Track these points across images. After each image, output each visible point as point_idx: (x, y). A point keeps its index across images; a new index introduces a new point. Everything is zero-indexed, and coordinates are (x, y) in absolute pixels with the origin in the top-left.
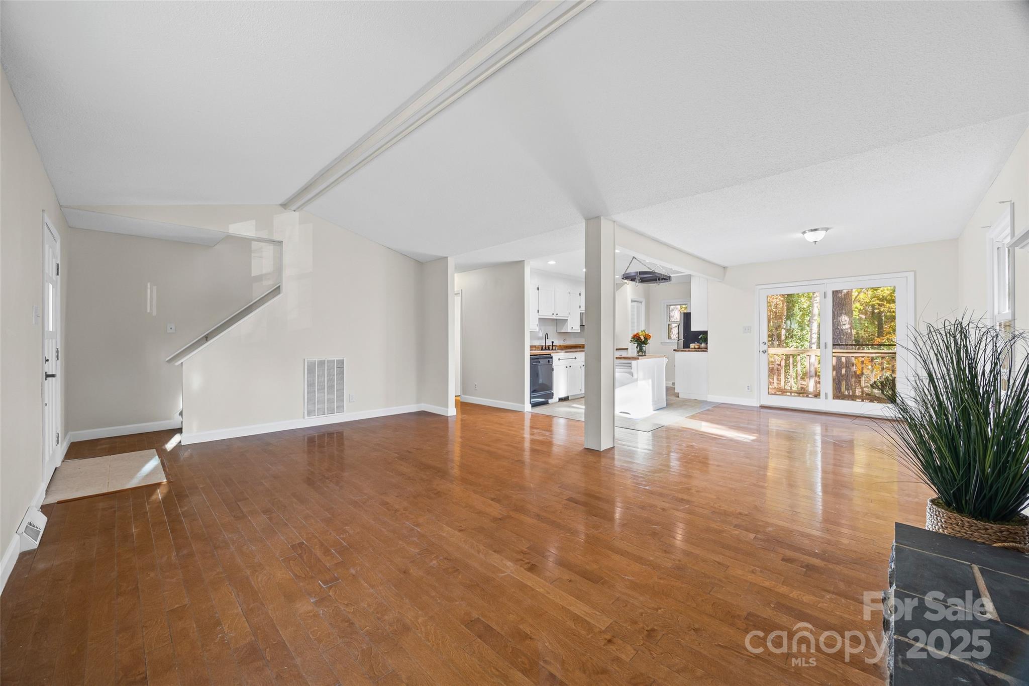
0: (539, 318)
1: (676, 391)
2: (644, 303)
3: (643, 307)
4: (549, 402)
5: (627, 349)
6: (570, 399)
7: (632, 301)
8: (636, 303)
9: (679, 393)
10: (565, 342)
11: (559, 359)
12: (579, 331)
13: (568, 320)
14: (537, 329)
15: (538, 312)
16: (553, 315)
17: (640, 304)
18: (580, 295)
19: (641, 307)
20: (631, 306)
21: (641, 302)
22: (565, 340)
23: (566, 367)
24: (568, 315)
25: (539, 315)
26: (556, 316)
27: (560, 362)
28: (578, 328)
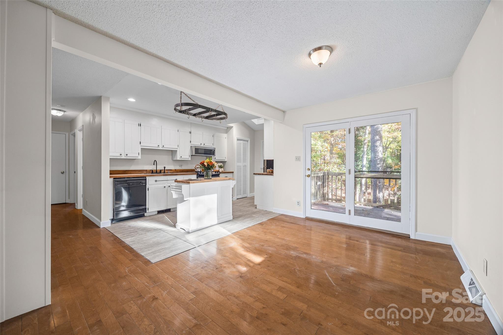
0: (141, 149)
1: (255, 204)
2: (249, 141)
3: (249, 144)
4: (145, 215)
5: (233, 172)
6: (171, 210)
7: (238, 140)
9: (256, 205)
10: (181, 167)
11: (156, 181)
12: (190, 159)
13: (178, 151)
14: (140, 157)
15: (140, 144)
16: (158, 147)
17: (246, 142)
18: (191, 133)
19: (247, 144)
20: (237, 143)
21: (248, 141)
22: (181, 166)
23: (165, 187)
24: (177, 148)
25: (141, 146)
26: (163, 147)
27: (157, 183)
28: (188, 157)
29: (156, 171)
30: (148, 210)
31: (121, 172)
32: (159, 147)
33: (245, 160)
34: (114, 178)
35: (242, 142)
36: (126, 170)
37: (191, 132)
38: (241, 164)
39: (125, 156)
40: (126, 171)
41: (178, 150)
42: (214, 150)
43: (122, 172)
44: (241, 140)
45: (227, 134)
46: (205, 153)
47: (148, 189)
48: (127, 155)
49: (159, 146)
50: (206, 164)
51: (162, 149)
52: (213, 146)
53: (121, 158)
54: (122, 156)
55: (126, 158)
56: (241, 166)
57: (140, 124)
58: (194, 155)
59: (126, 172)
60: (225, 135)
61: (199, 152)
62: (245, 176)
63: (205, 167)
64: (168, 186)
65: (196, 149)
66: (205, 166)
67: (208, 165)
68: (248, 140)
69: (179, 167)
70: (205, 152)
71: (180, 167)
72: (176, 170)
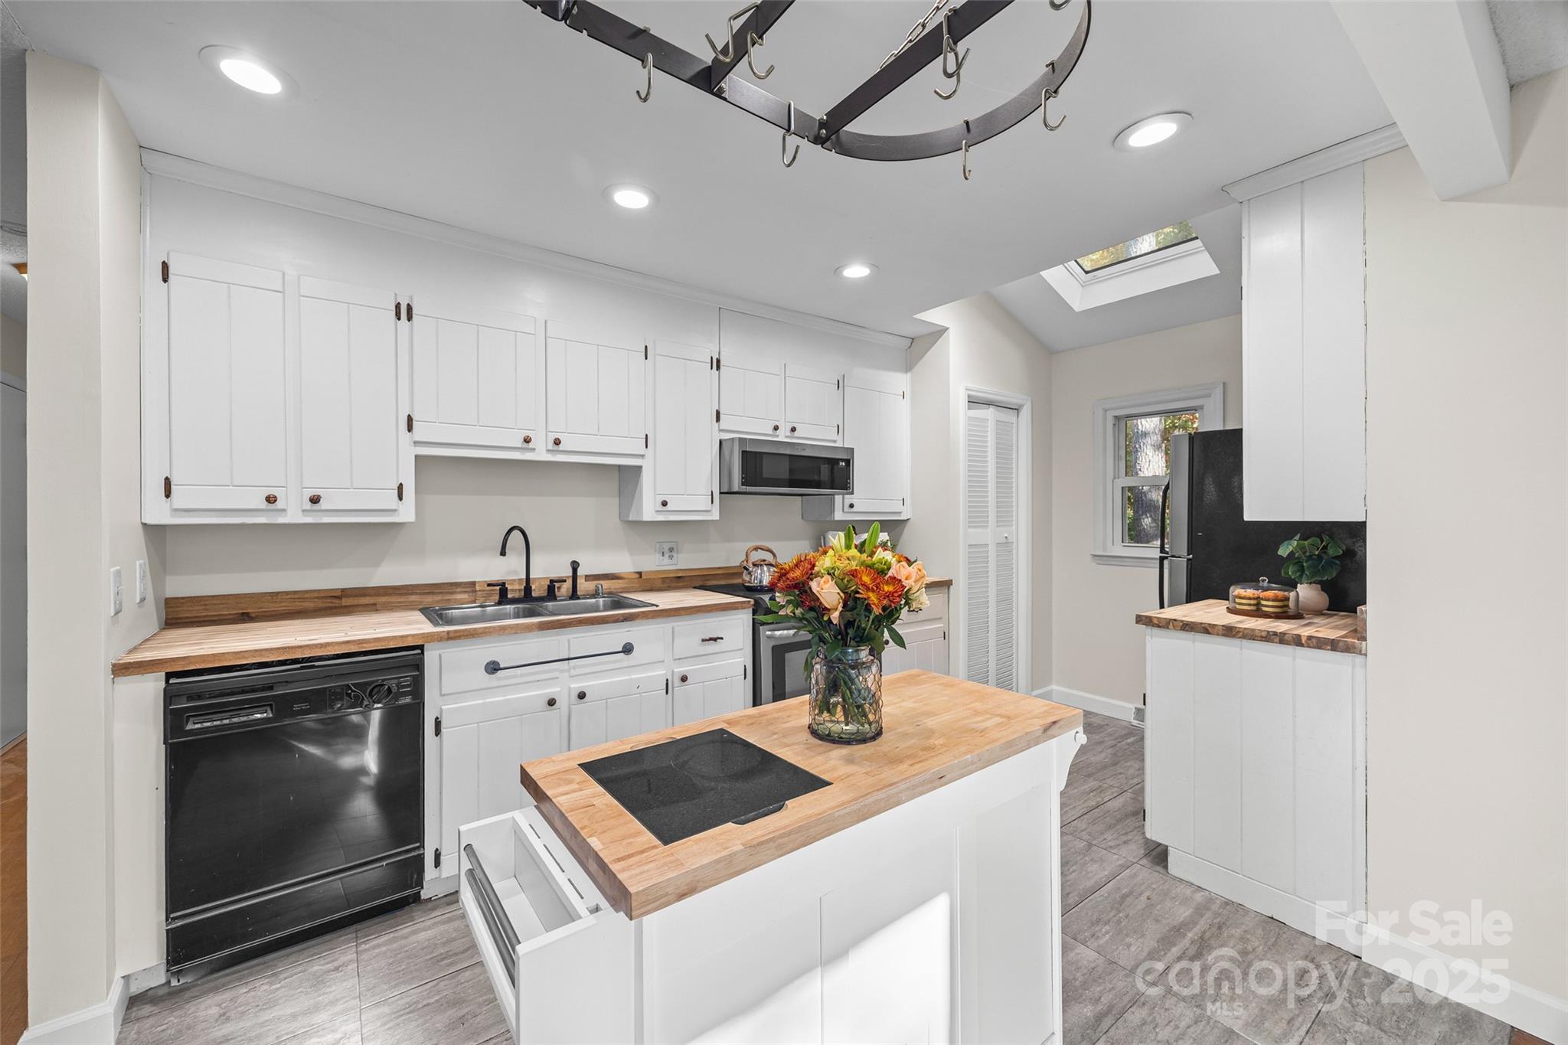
0: (418, 458)
2: (1026, 412)
3: (1023, 427)
4: (418, 899)
5: (948, 583)
7: (974, 402)
8: (992, 409)
10: (671, 557)
11: (493, 668)
12: (715, 515)
13: (644, 470)
14: (406, 512)
15: (410, 428)
16: (525, 445)
17: (1009, 417)
18: (718, 368)
19: (1015, 425)
20: (970, 419)
21: (1017, 410)
22: (671, 550)
23: (552, 702)
24: (641, 450)
25: (416, 443)
26: (556, 447)
27: (499, 679)
28: (703, 503)
29: (528, 589)
30: (437, 864)
31: (310, 605)
32: (531, 445)
33: (1004, 515)
34: (169, 676)
35: (990, 413)
36: (343, 590)
37: (718, 361)
38: (988, 535)
39: (303, 511)
40: (345, 593)
41: (647, 465)
42: (848, 462)
43: (320, 604)
44: (988, 403)
45: (909, 375)
46: (797, 477)
47: (438, 724)
48: (315, 500)
49: (527, 440)
50: (827, 592)
51: (550, 458)
52: (839, 438)
53: (281, 520)
54: (284, 510)
55: (309, 520)
56: (986, 545)
57: (409, 308)
58: (736, 488)
59: (345, 602)
60: (900, 381)
61: (768, 471)
62: (1006, 600)
63: (819, 619)
64: (575, 694)
65: (745, 454)
66: (817, 609)
67: (852, 601)
68: (1022, 406)
69: (658, 556)
70: (791, 471)
71: (666, 560)
72: (640, 574)
